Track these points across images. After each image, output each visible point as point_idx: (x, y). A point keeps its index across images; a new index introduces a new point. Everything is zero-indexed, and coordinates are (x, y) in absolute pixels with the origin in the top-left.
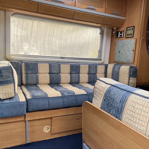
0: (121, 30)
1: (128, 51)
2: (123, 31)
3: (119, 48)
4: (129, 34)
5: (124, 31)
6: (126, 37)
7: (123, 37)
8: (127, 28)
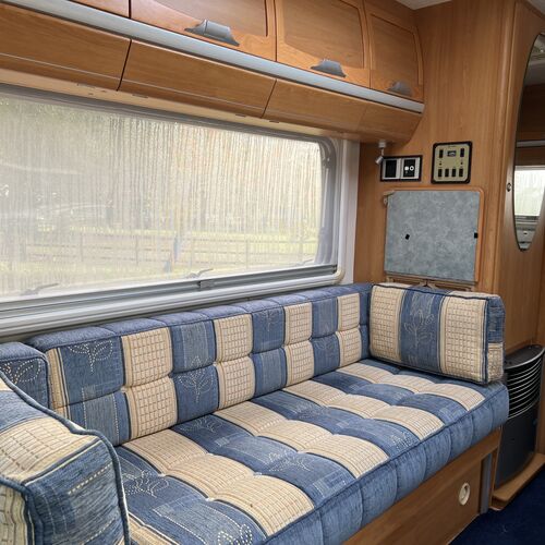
0: (408, 150)
1: (452, 235)
2: (417, 156)
3: (406, 222)
4: (447, 171)
5: (421, 157)
6: (433, 182)
7: (419, 180)
8: (435, 146)
